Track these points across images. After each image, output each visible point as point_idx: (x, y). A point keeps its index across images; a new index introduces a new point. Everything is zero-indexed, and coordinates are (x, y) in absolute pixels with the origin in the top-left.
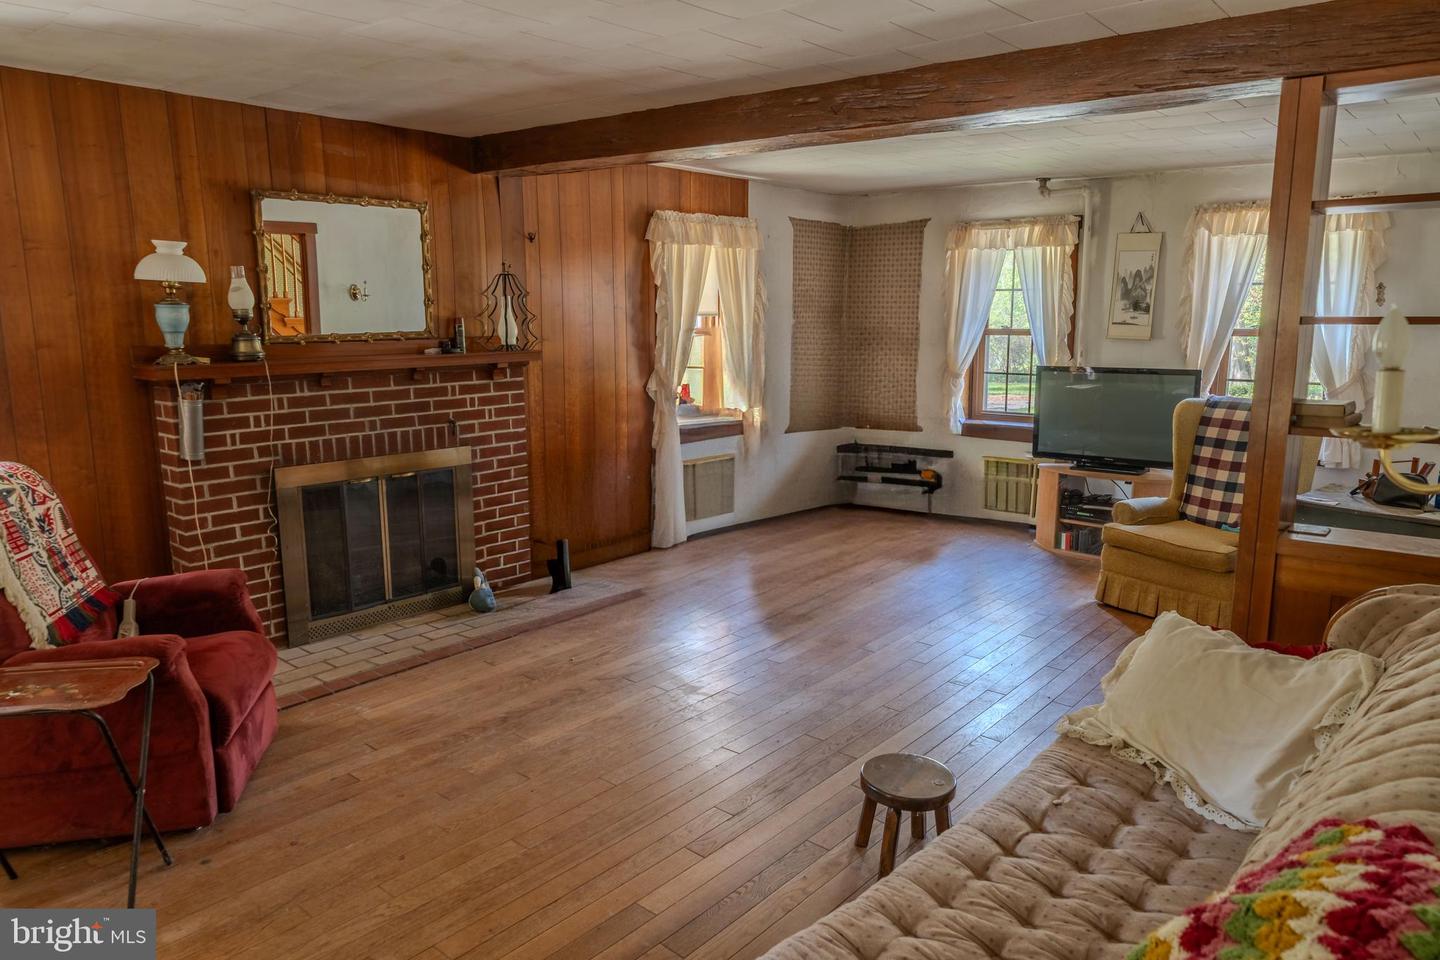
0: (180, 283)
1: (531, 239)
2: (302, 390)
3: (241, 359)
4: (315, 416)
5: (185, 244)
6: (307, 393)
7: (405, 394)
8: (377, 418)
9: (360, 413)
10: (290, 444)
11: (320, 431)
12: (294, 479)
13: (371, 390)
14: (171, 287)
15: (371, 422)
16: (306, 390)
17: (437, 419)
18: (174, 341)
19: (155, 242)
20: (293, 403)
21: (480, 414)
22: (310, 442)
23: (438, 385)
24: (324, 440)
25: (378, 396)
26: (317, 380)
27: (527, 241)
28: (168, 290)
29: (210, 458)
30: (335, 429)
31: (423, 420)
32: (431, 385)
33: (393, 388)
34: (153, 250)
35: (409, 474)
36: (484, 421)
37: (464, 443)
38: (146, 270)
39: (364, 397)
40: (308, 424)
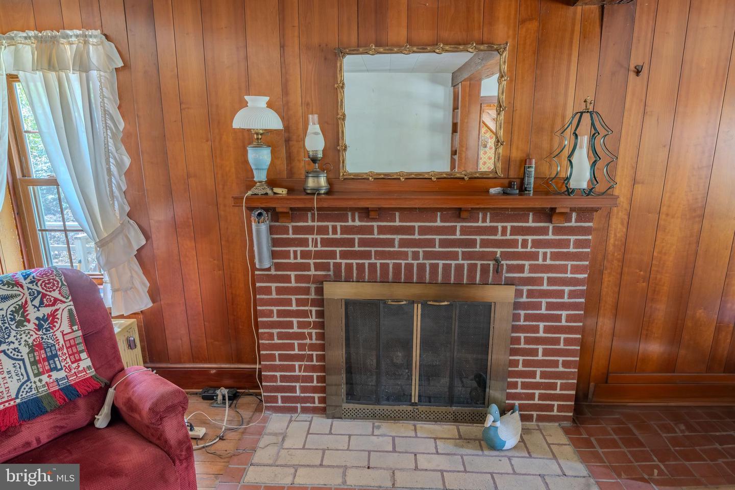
0: (264, 130)
1: (638, 73)
2: (353, 220)
3: (309, 192)
4: (363, 243)
5: (267, 99)
6: (357, 223)
7: (452, 231)
8: (420, 250)
9: (403, 243)
10: (341, 263)
11: (367, 255)
12: (340, 291)
13: (417, 224)
14: (257, 133)
15: (414, 252)
16: (357, 220)
17: (482, 256)
18: (260, 175)
19: (247, 98)
20: (345, 230)
21: (533, 256)
22: (357, 264)
23: (488, 224)
24: (369, 263)
25: (423, 231)
26: (366, 213)
27: (632, 73)
28: (255, 136)
29: (277, 267)
30: (380, 255)
31: (466, 256)
32: (480, 224)
33: (439, 223)
34: (246, 104)
35: (446, 303)
36: (536, 262)
37: (510, 282)
39: (410, 231)
40: (357, 248)
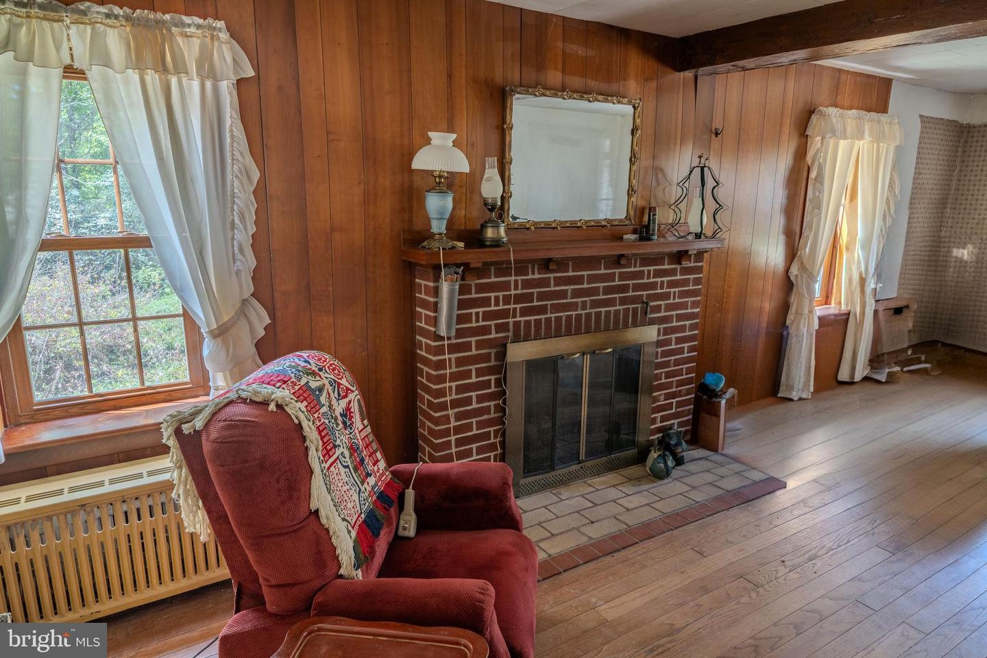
0: (448, 172)
1: (717, 134)
2: (533, 273)
3: (488, 243)
4: (542, 297)
5: (454, 136)
6: (537, 276)
7: (611, 277)
8: (587, 299)
9: (577, 294)
10: (520, 321)
11: (542, 310)
12: (520, 352)
13: (585, 273)
14: (440, 177)
15: (583, 302)
16: (536, 273)
17: (634, 300)
18: (438, 227)
19: (431, 134)
20: (527, 284)
21: (666, 296)
22: (535, 320)
23: (638, 269)
24: (546, 318)
25: (592, 279)
26: (546, 264)
27: (714, 136)
28: (437, 180)
29: (460, 333)
30: (556, 308)
31: (624, 301)
32: (632, 269)
33: (603, 271)
34: (428, 141)
35: (610, 350)
36: (669, 302)
37: (652, 322)
38: (423, 161)
39: (579, 280)
40: (536, 303)
